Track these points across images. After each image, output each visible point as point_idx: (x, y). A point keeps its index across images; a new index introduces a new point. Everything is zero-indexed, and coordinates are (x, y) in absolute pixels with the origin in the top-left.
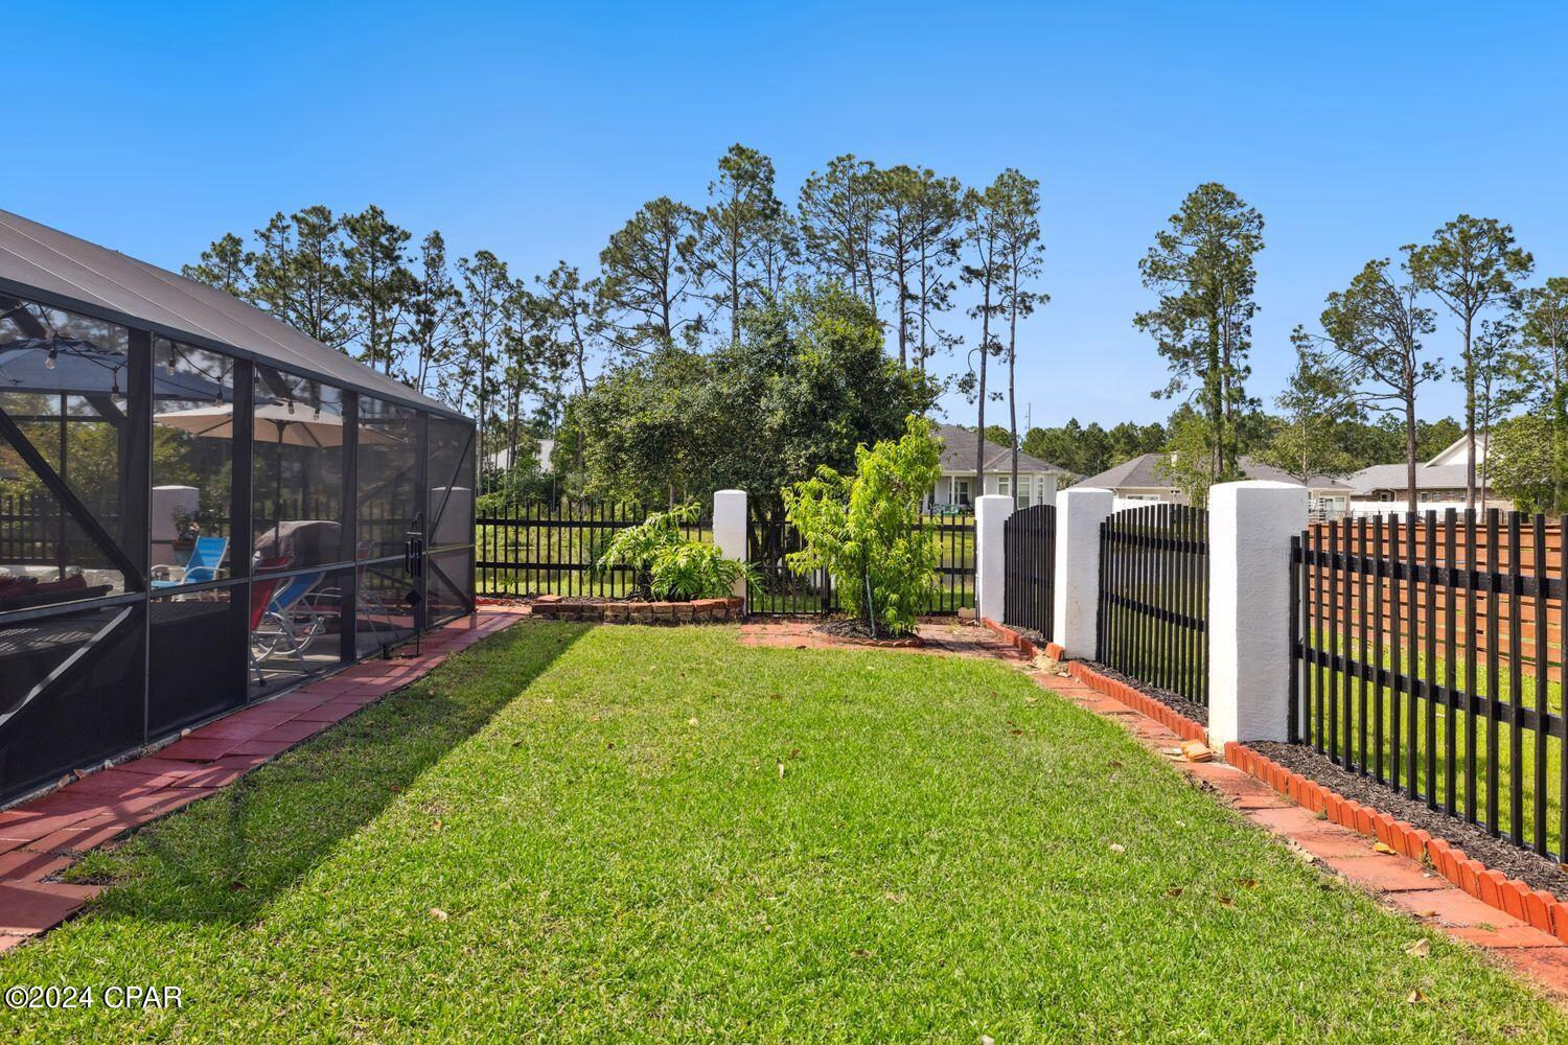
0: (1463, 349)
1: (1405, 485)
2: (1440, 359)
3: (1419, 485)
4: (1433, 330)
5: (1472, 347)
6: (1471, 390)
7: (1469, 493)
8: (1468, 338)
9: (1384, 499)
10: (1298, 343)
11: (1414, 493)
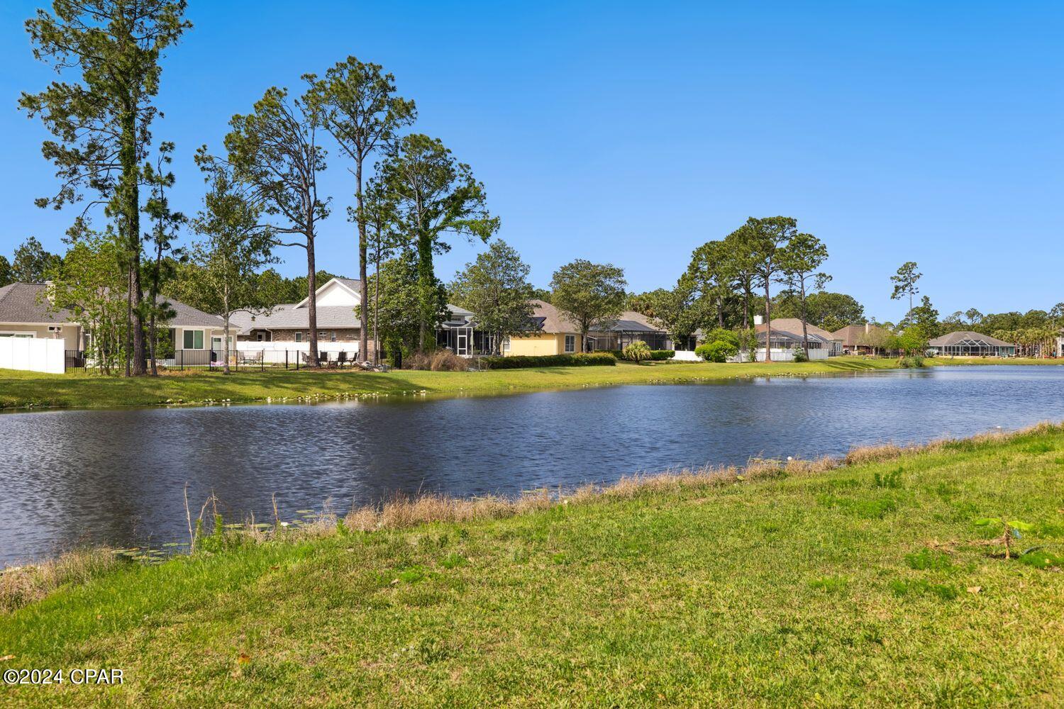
0: (355, 190)
1: (305, 324)
2: (330, 198)
3: (319, 325)
4: (324, 168)
5: (364, 188)
6: (363, 231)
7: (362, 332)
8: (359, 179)
9: (260, 338)
10: (202, 164)
11: (314, 333)
